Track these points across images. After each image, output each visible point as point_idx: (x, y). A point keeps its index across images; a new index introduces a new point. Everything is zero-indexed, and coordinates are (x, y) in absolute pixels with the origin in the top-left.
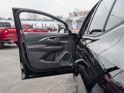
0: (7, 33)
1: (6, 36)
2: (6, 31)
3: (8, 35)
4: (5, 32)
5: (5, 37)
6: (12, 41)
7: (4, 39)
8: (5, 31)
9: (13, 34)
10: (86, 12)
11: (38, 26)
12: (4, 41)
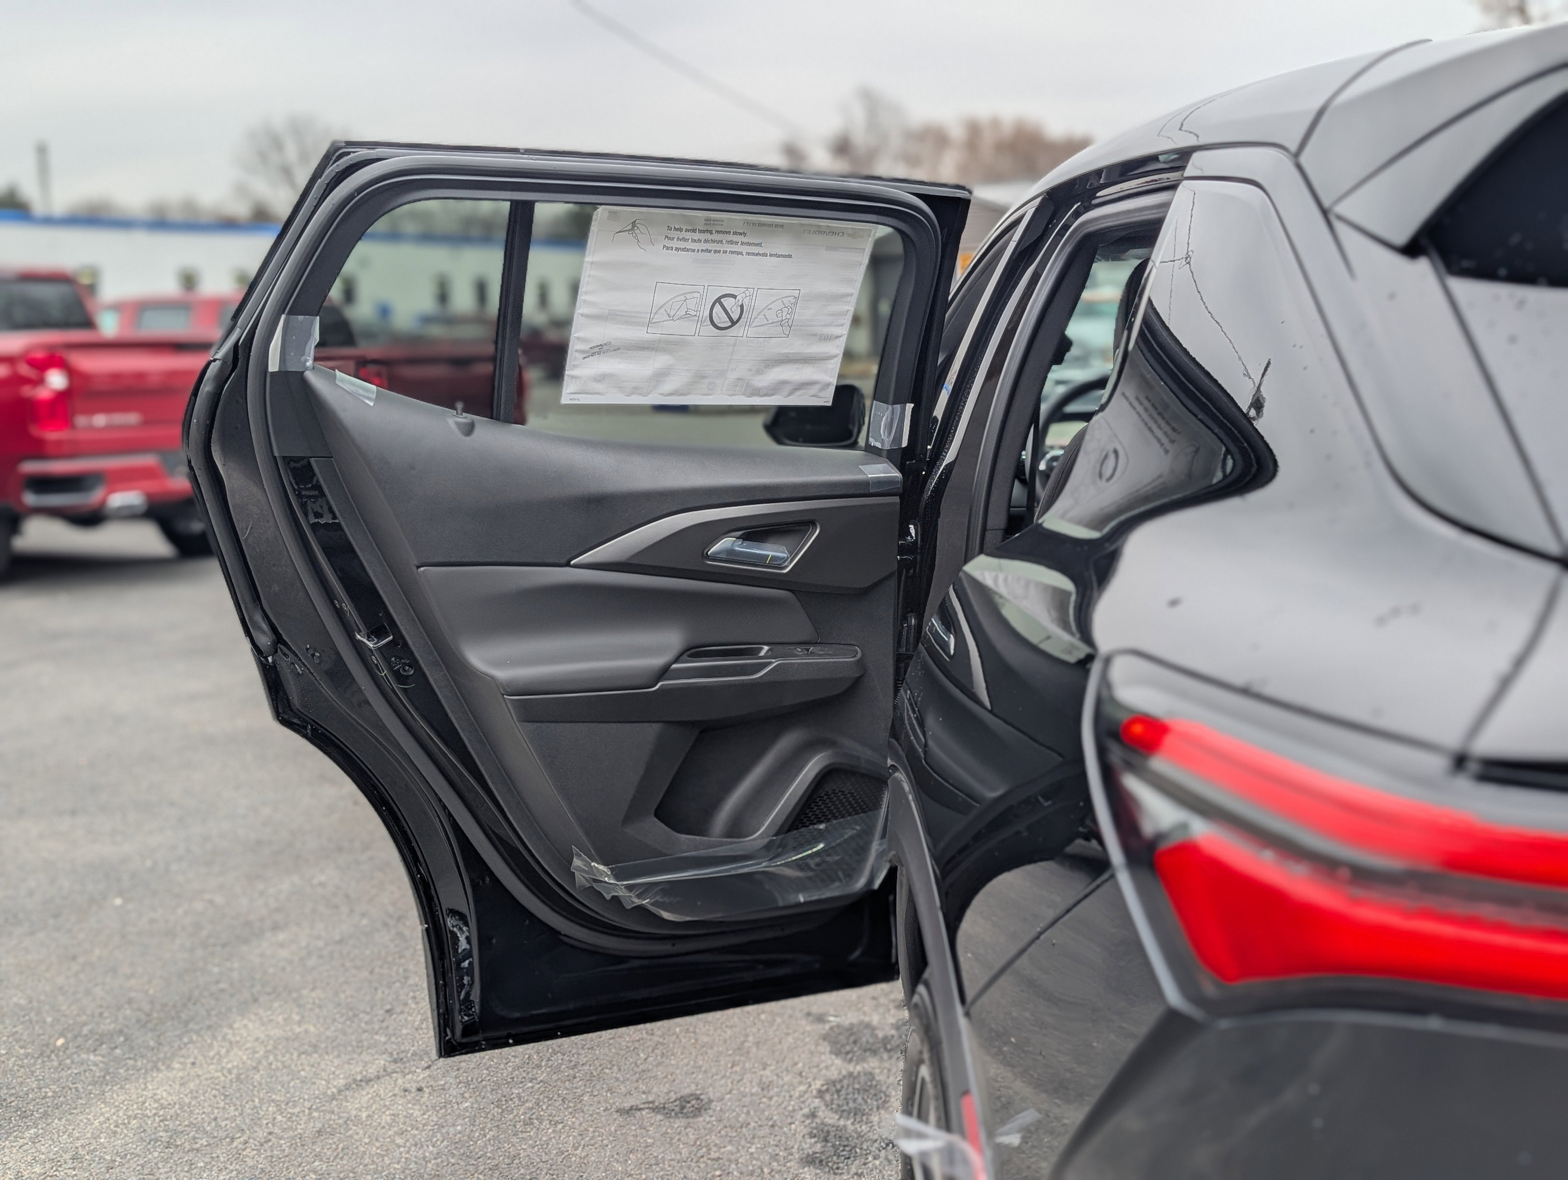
0: (62, 396)
1: (52, 435)
2: (56, 380)
3: (81, 421)
4: (43, 393)
5: (39, 451)
6: (119, 499)
7: (31, 467)
8: (40, 381)
9: (131, 418)
10: (988, 140)
11: (385, 311)
12: (30, 499)
